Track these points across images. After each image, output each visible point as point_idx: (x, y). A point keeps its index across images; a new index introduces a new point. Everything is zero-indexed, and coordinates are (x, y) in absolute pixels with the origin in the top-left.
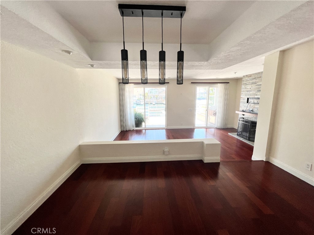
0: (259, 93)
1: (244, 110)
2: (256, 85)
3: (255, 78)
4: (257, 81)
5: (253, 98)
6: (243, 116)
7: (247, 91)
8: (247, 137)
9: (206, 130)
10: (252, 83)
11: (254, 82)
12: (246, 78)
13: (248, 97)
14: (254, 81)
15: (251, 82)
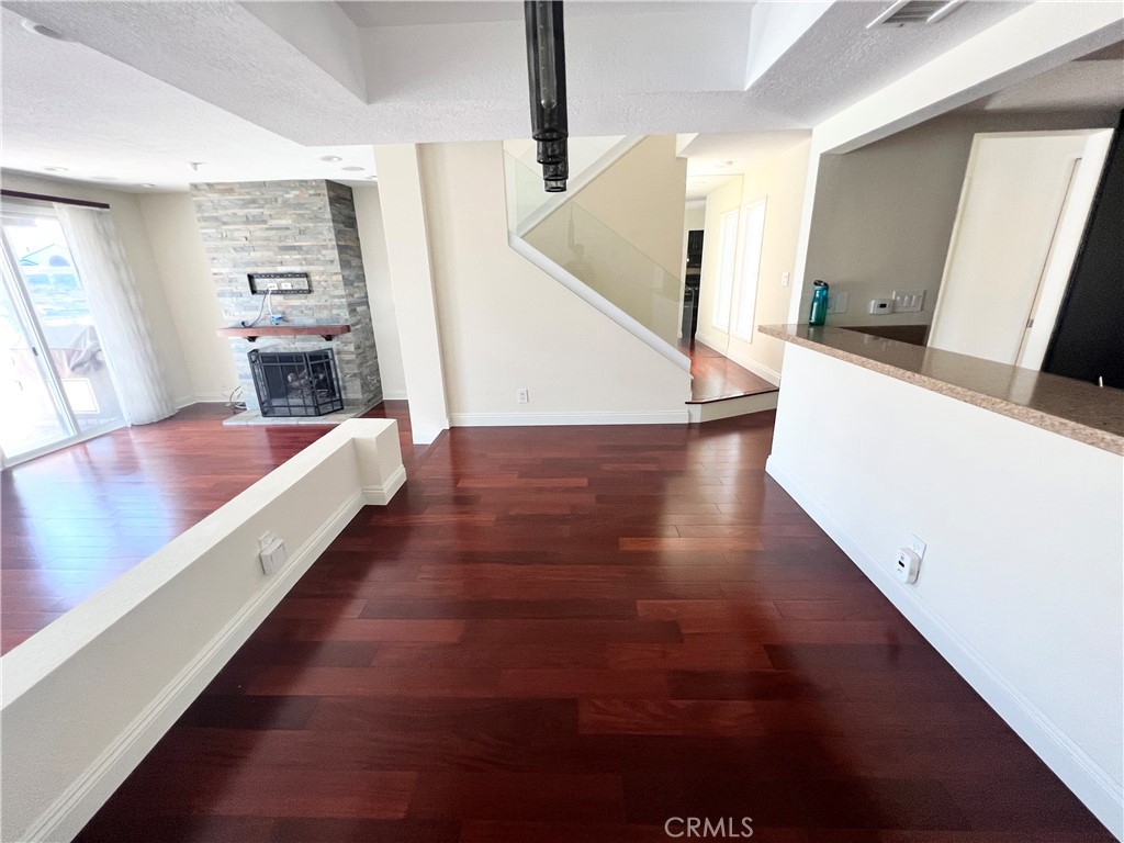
0: (287, 257)
1: (250, 319)
2: (265, 226)
3: (253, 201)
4: (267, 212)
5: (268, 276)
6: (252, 343)
7: (235, 249)
8: (305, 406)
9: (85, 449)
10: (248, 221)
11: (254, 216)
12: (215, 196)
13: (251, 270)
14: (254, 211)
15: (241, 212)
